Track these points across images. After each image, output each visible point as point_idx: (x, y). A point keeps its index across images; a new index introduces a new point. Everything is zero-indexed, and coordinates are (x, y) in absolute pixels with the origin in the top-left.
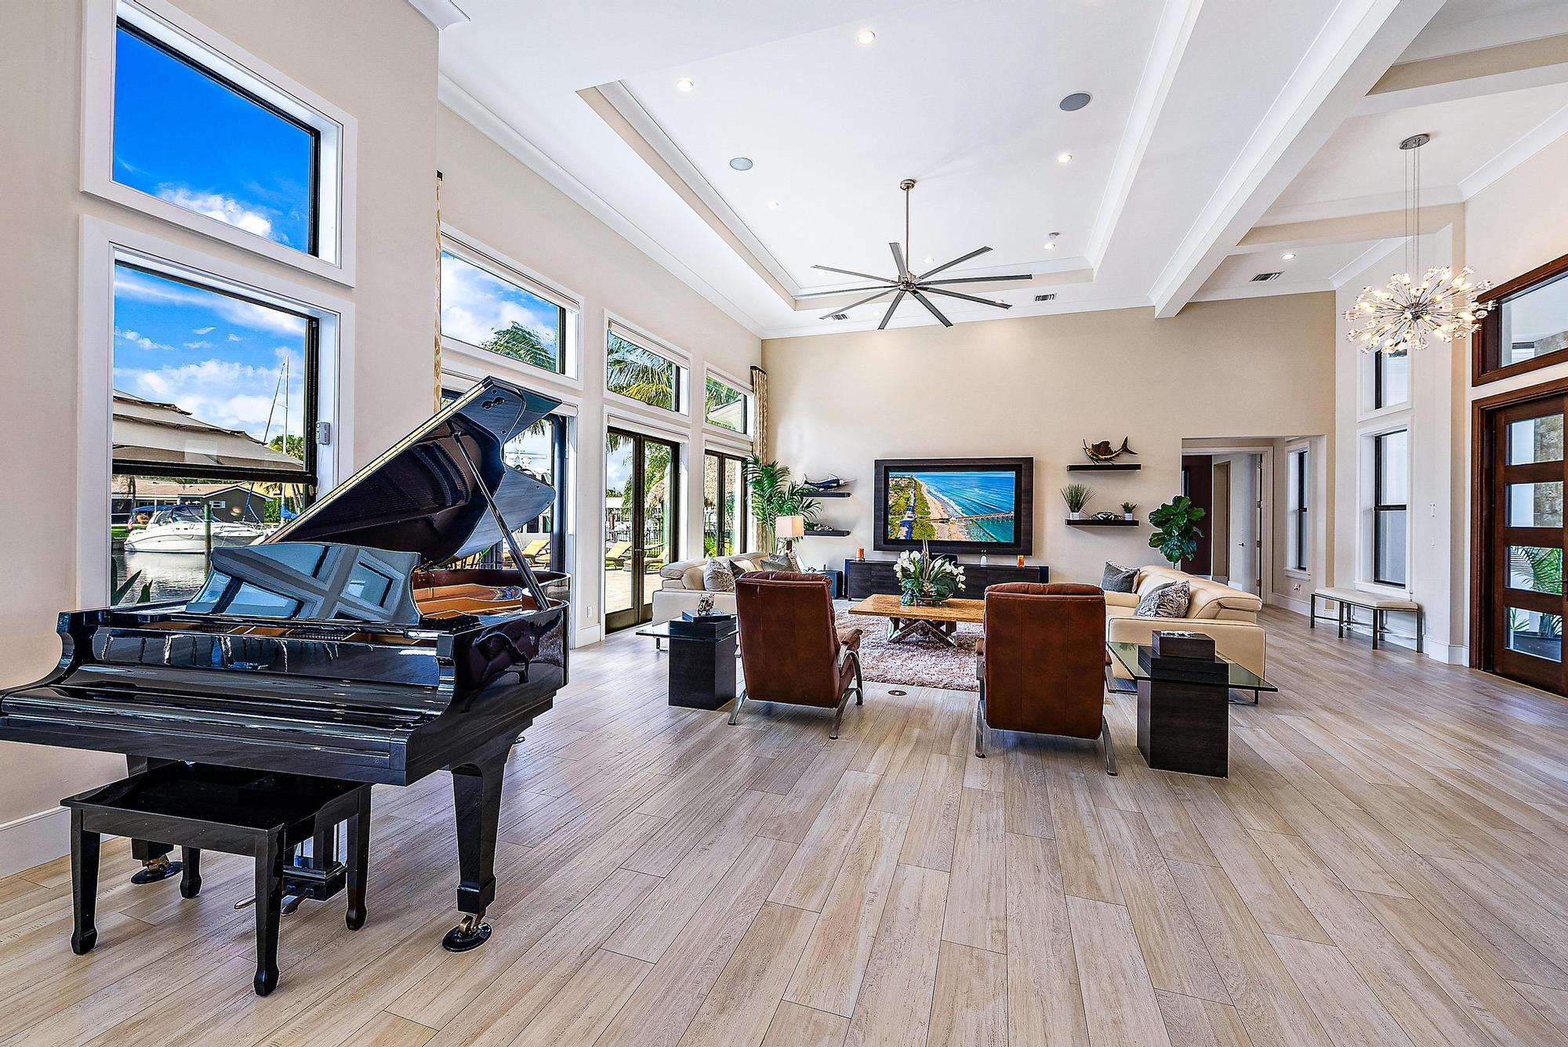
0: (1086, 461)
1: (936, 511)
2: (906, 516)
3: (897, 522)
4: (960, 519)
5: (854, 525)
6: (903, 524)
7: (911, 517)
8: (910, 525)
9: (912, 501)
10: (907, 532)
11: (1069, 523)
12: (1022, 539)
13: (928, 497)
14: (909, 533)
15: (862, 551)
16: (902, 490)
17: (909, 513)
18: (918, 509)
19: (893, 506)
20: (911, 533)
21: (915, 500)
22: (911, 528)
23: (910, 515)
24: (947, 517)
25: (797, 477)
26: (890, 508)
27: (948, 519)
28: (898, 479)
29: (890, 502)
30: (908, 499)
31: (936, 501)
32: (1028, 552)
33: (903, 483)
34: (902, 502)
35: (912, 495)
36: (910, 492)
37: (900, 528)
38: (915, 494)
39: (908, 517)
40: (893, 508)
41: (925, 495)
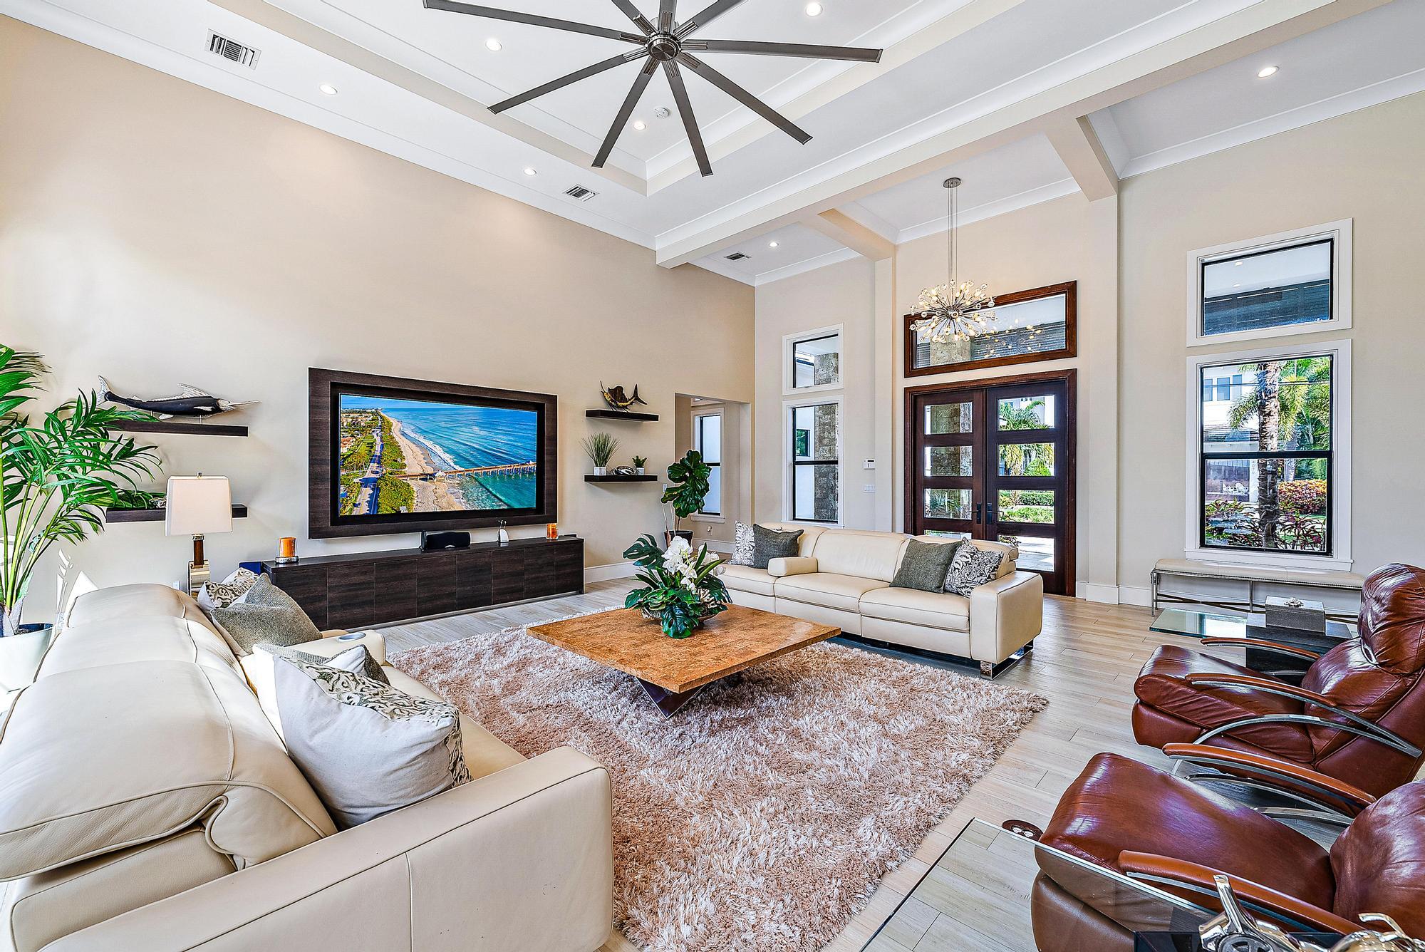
1: (414, 462)
2: (369, 471)
3: (356, 480)
4: (451, 474)
6: (365, 483)
7: (377, 473)
8: (374, 484)
9: (378, 448)
10: (371, 496)
12: (546, 499)
13: (402, 442)
14: (374, 501)
16: (362, 430)
17: (374, 466)
18: (387, 460)
19: (349, 456)
20: (377, 496)
21: (382, 447)
22: (377, 489)
23: (375, 469)
24: (430, 471)
26: (344, 459)
27: (431, 475)
28: (356, 415)
29: (344, 450)
30: (371, 445)
31: (414, 447)
32: (554, 518)
33: (364, 420)
34: (363, 449)
35: (378, 439)
36: (375, 435)
37: (359, 493)
38: (382, 437)
39: (373, 472)
40: (349, 460)
41: (397, 439)
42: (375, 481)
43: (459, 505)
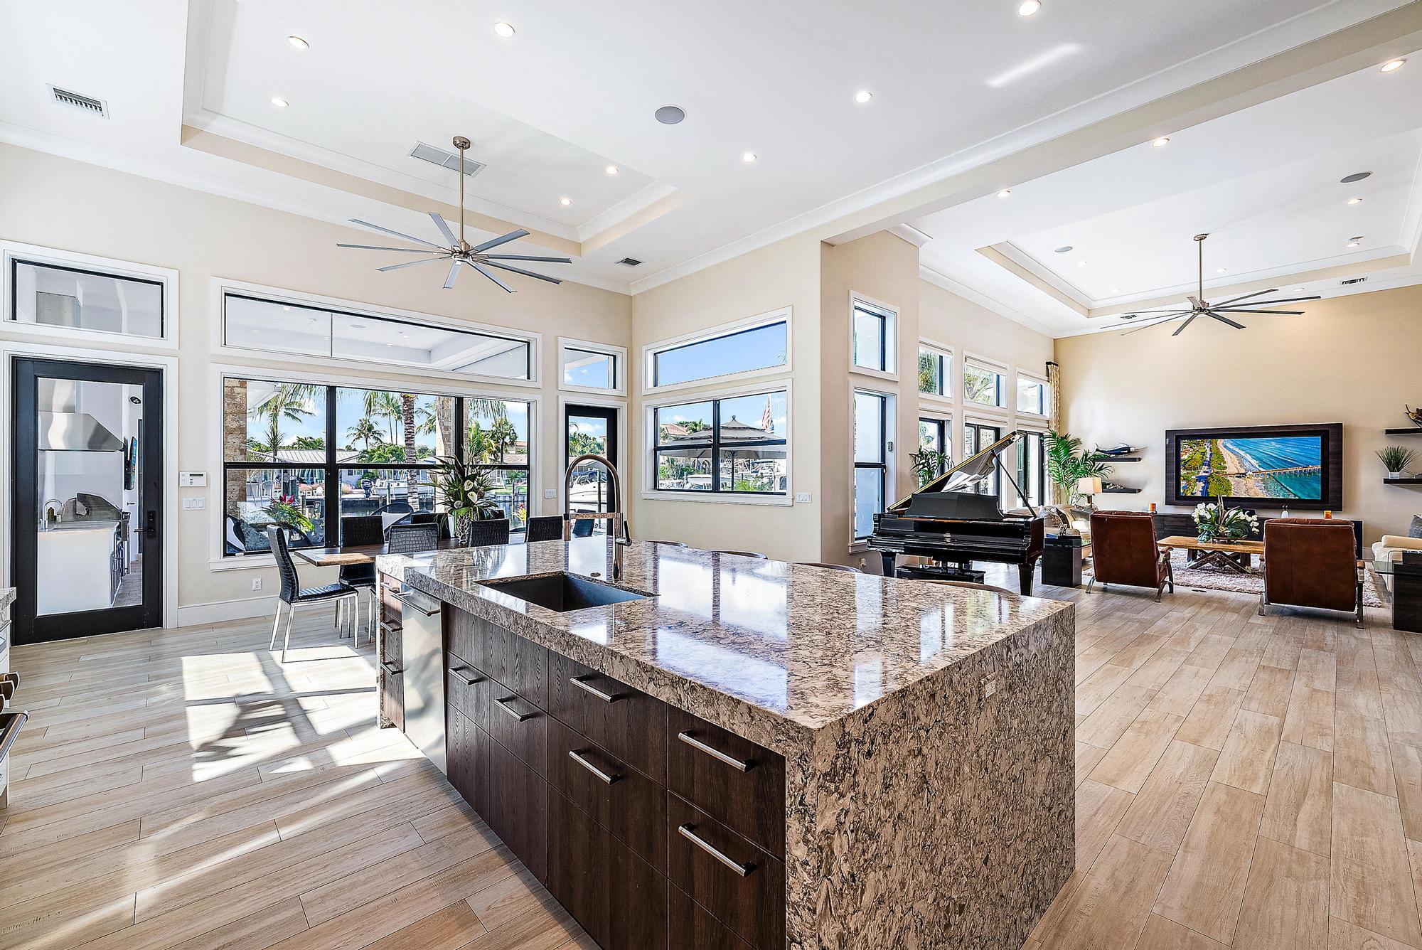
0: (1407, 424)
1: (1232, 465)
2: (1202, 471)
3: (1193, 477)
4: (1257, 473)
5: (1145, 484)
6: (1199, 479)
7: (1207, 472)
8: (1206, 480)
9: (1208, 456)
10: (1203, 488)
11: (1386, 481)
12: (1332, 495)
14: (1205, 489)
15: (1154, 506)
17: (1205, 468)
18: (1213, 464)
19: (1189, 461)
20: (1207, 488)
21: (1211, 455)
22: (1207, 483)
23: (1206, 470)
24: (1243, 472)
25: (1090, 445)
27: (1243, 474)
30: (1204, 454)
31: (1230, 454)
32: (1338, 508)
34: (1198, 456)
35: (1208, 450)
36: (1206, 447)
37: (1195, 486)
38: (1211, 448)
39: (1204, 472)
40: (1189, 463)
41: (1221, 450)
42: (1206, 477)
43: (1262, 494)
